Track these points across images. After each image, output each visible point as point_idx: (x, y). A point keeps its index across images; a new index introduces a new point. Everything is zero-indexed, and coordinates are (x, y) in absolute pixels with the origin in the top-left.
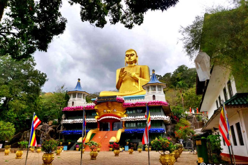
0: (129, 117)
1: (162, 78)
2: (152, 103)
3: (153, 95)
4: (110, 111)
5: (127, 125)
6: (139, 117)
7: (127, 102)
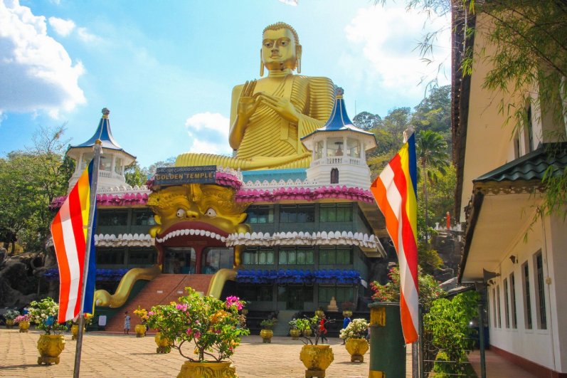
0: (254, 234)
1: (381, 122)
2: (325, 193)
3: (333, 169)
4: (195, 213)
5: (247, 257)
6: (283, 235)
7: (249, 186)
